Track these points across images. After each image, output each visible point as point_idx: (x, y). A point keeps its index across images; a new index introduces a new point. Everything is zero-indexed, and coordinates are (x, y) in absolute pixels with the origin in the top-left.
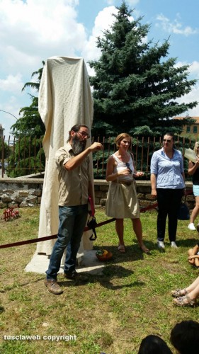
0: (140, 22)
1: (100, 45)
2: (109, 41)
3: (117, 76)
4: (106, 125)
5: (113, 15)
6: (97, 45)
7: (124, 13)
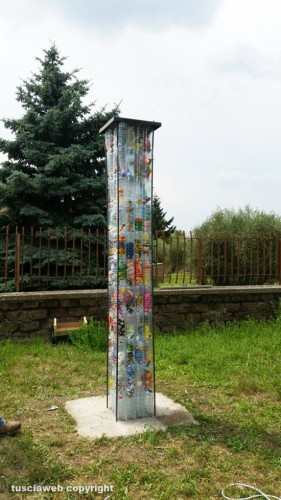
0: (75, 74)
1: (21, 98)
2: (32, 94)
3: (52, 144)
4: (40, 212)
5: (38, 59)
6: (17, 96)
7: (54, 59)
